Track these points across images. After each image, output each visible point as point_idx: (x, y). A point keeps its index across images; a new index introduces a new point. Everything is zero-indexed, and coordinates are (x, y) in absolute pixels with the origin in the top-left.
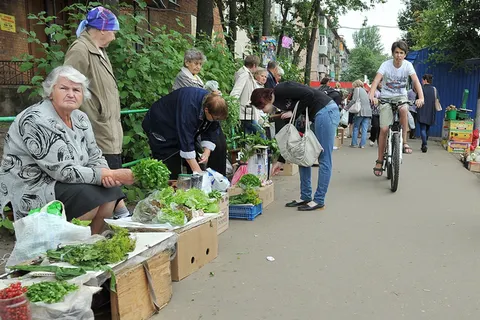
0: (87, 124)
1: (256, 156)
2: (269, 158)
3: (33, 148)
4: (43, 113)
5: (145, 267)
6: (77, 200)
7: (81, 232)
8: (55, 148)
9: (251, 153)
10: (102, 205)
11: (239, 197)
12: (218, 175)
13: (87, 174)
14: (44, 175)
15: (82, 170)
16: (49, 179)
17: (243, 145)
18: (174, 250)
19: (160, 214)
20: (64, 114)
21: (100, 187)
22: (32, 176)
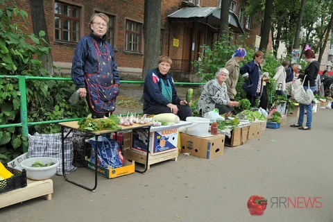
0: (226, 86)
1: (280, 105)
2: (286, 107)
3: (211, 93)
4: (215, 82)
5: (241, 129)
6: (222, 109)
7: (223, 118)
8: (217, 93)
9: (279, 104)
10: (227, 112)
11: (271, 119)
12: (263, 110)
13: (225, 102)
14: (212, 101)
15: (224, 101)
16: (214, 102)
17: (276, 100)
18: (249, 127)
19: (246, 117)
20: (220, 83)
21: (228, 106)
22: (209, 101)
